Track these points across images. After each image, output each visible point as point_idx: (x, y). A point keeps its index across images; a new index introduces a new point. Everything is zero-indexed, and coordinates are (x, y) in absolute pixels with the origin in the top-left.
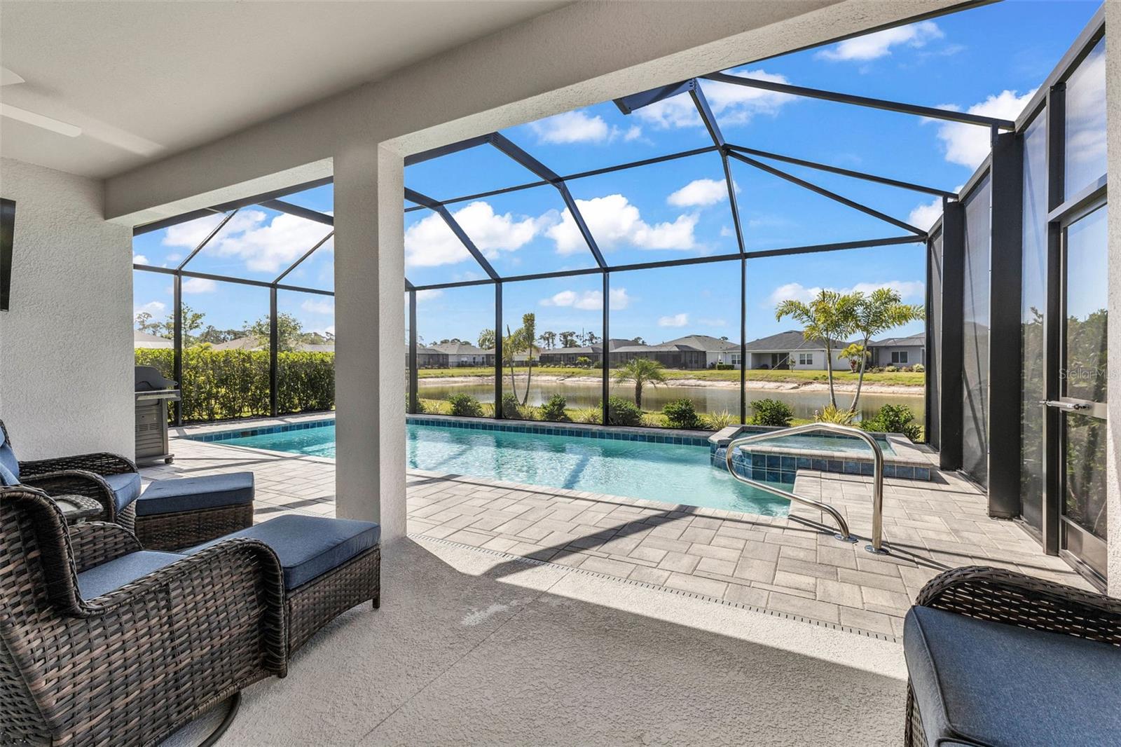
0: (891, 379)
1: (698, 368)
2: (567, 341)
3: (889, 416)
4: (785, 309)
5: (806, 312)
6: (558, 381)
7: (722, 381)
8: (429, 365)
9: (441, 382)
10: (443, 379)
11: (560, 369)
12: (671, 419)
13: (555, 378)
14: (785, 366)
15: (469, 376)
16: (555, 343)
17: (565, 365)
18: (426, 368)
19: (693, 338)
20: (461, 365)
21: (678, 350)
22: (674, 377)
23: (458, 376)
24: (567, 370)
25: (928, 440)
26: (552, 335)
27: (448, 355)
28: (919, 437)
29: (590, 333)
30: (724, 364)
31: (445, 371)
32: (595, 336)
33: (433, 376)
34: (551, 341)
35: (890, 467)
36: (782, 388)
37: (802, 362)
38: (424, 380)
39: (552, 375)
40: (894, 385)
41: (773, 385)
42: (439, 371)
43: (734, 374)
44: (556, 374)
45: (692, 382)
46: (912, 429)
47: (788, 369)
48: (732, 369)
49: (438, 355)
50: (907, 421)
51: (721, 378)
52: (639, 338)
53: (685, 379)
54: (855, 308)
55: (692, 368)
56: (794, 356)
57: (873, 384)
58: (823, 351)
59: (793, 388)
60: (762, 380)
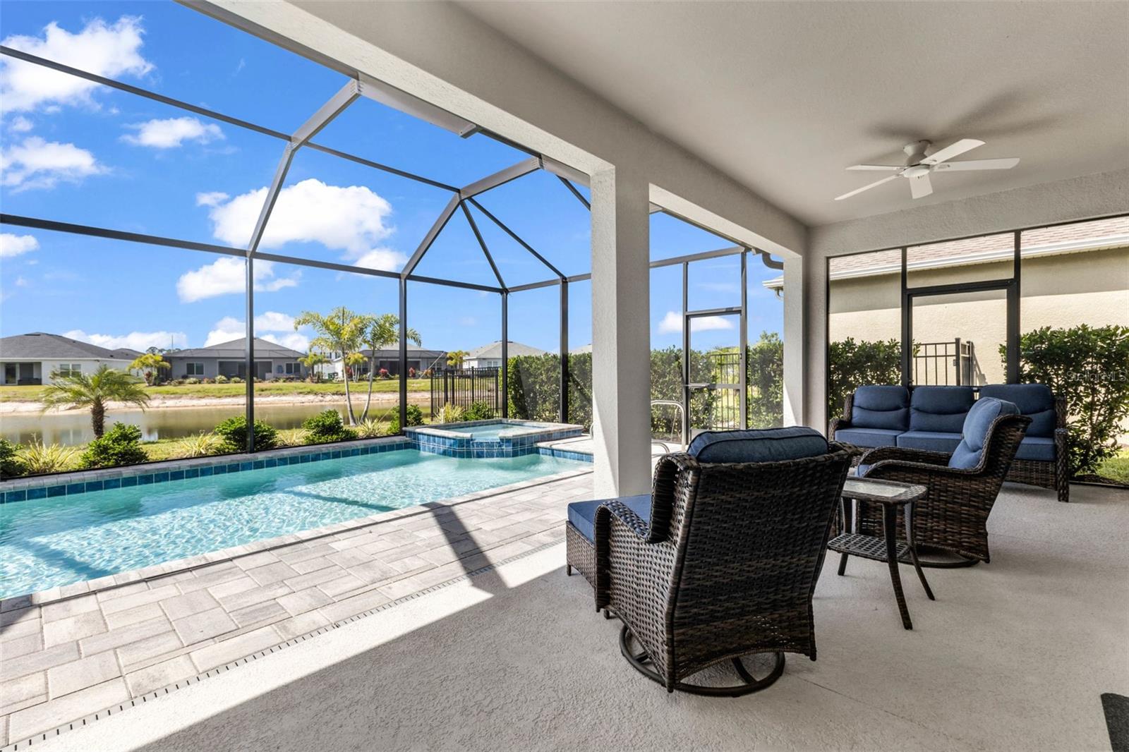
0: (198, 391)
56: (48, 368)
57: (181, 397)
58: (98, 361)
59: (70, 409)
60: (9, 401)
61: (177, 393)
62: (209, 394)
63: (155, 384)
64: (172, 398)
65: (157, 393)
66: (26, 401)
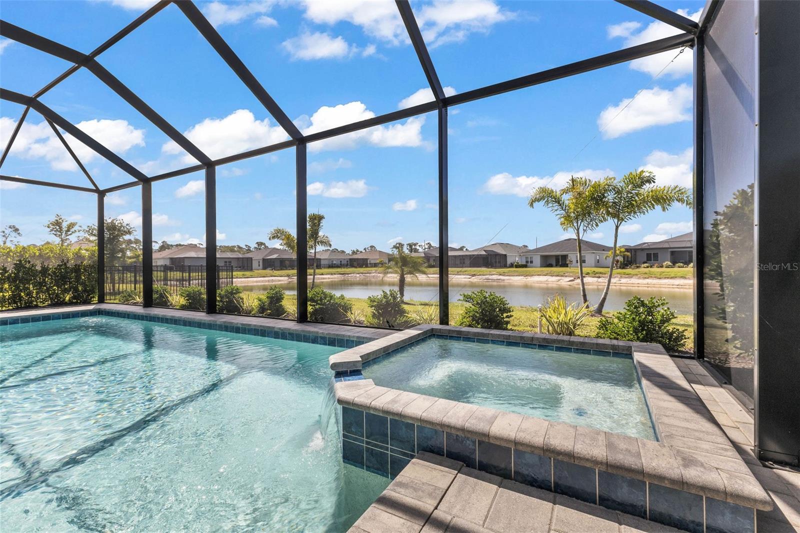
0: (646, 273)
1: (501, 267)
2: (412, 249)
3: (637, 313)
4: (538, 197)
5: (557, 200)
7: (517, 276)
12: (373, 316)
14: (565, 265)
15: (335, 274)
16: (403, 250)
19: (498, 245)
20: (331, 266)
21: (485, 253)
22: (482, 273)
23: (327, 274)
25: (701, 353)
26: (401, 245)
27: (320, 259)
28: (684, 345)
29: (429, 244)
30: (520, 264)
32: (432, 245)
36: (561, 281)
40: (648, 278)
41: (555, 279)
43: (526, 271)
45: (495, 277)
47: (568, 267)
48: (525, 268)
50: (665, 321)
51: (517, 274)
52: (463, 247)
53: (490, 275)
54: (606, 195)
55: (496, 267)
56: (573, 256)
57: (632, 277)
58: (594, 253)
59: (570, 281)
60: (547, 275)
61: (630, 274)
62: (653, 276)
63: (620, 268)
64: (626, 278)
65: (618, 274)
66: (553, 276)
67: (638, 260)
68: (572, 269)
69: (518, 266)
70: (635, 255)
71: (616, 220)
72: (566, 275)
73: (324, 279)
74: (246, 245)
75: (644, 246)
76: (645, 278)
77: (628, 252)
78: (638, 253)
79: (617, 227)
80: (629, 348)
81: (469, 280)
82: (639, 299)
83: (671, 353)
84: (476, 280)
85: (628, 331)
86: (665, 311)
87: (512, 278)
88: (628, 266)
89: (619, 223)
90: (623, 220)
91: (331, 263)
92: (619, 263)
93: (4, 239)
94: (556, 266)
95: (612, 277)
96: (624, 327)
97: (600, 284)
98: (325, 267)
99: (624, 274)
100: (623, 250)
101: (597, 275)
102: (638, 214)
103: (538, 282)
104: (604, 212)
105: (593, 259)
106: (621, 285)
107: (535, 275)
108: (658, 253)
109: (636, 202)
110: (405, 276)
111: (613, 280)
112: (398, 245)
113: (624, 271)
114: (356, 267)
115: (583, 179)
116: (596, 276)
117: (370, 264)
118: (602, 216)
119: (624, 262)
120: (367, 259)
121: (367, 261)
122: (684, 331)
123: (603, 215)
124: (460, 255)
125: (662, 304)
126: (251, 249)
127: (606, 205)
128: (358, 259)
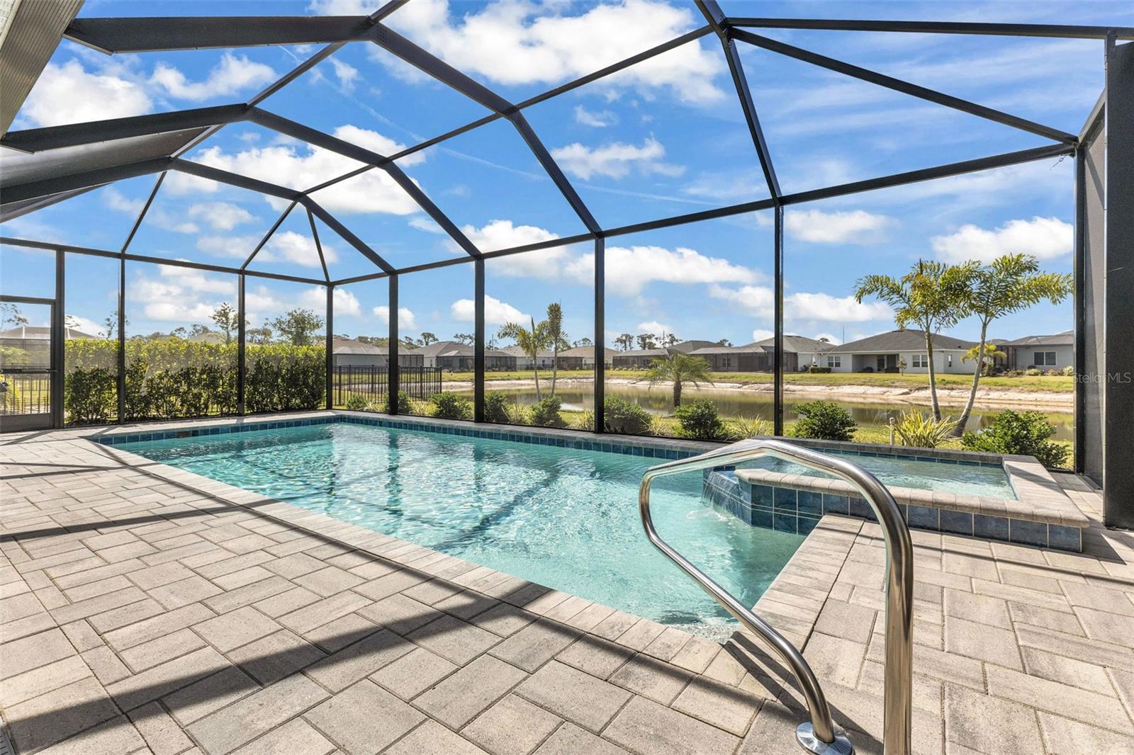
0: (1033, 384)
2: (645, 344)
3: (1010, 428)
4: (868, 287)
5: (895, 290)
6: (629, 385)
7: (815, 385)
8: (496, 368)
9: (506, 385)
10: (509, 382)
11: (633, 373)
12: (685, 427)
13: (625, 382)
14: (894, 370)
16: (632, 346)
17: (639, 368)
18: (493, 371)
20: (529, 368)
21: (763, 351)
22: (758, 381)
23: (525, 379)
24: (640, 373)
25: (1081, 467)
26: (629, 338)
27: (515, 357)
28: (1064, 461)
29: (670, 335)
30: (819, 367)
31: (512, 374)
32: (676, 338)
33: (500, 378)
34: (628, 343)
35: (998, 520)
36: (888, 393)
37: (916, 364)
38: (489, 382)
39: (623, 379)
40: (1037, 391)
41: (877, 390)
42: (505, 374)
43: (829, 378)
44: (628, 377)
46: (1051, 449)
47: (898, 372)
48: (828, 373)
49: (506, 357)
50: (1043, 436)
51: (815, 382)
52: (725, 340)
54: (968, 283)
56: (906, 357)
57: (1008, 389)
58: (943, 352)
59: (902, 394)
60: (864, 385)
61: (1005, 385)
62: (1045, 388)
63: (988, 375)
64: (999, 390)
65: (984, 384)
66: (875, 386)
67: (1020, 363)
68: (906, 376)
69: (815, 370)
70: (1015, 355)
71: (983, 316)
72: (897, 384)
73: (522, 385)
74: (406, 337)
75: (1030, 342)
76: (1032, 391)
77: (1002, 350)
78: (1020, 353)
79: (985, 325)
80: (1000, 459)
81: (739, 390)
82: (1013, 413)
83: (1049, 469)
84: (749, 390)
85: (999, 447)
86: (1043, 425)
87: (807, 388)
88: (1001, 372)
89: (988, 318)
90: (993, 315)
91: (530, 363)
92: (987, 368)
93: (109, 328)
94: (879, 370)
95: (977, 389)
96: (993, 442)
97: (954, 399)
98: (521, 369)
99: (996, 384)
100: (993, 347)
101: (949, 386)
102: (1015, 308)
103: (849, 395)
104: (966, 305)
105: (942, 361)
106: (990, 401)
107: (845, 385)
108: (1055, 353)
109: (1013, 293)
110: (682, 383)
111: (978, 394)
112: (624, 338)
113: (995, 379)
114: (565, 370)
115: (936, 263)
116: (947, 387)
117: (585, 364)
118: (963, 311)
119: (995, 365)
120: (581, 358)
121: (582, 361)
122: (1064, 447)
123: (964, 308)
124: (722, 354)
125: (1039, 419)
126: (413, 343)
127: (968, 295)
128: (567, 358)
